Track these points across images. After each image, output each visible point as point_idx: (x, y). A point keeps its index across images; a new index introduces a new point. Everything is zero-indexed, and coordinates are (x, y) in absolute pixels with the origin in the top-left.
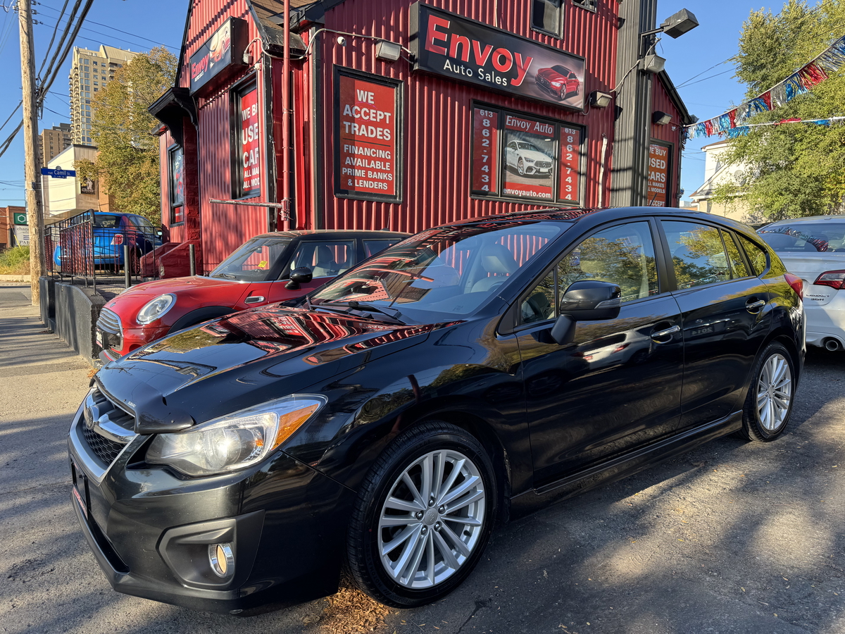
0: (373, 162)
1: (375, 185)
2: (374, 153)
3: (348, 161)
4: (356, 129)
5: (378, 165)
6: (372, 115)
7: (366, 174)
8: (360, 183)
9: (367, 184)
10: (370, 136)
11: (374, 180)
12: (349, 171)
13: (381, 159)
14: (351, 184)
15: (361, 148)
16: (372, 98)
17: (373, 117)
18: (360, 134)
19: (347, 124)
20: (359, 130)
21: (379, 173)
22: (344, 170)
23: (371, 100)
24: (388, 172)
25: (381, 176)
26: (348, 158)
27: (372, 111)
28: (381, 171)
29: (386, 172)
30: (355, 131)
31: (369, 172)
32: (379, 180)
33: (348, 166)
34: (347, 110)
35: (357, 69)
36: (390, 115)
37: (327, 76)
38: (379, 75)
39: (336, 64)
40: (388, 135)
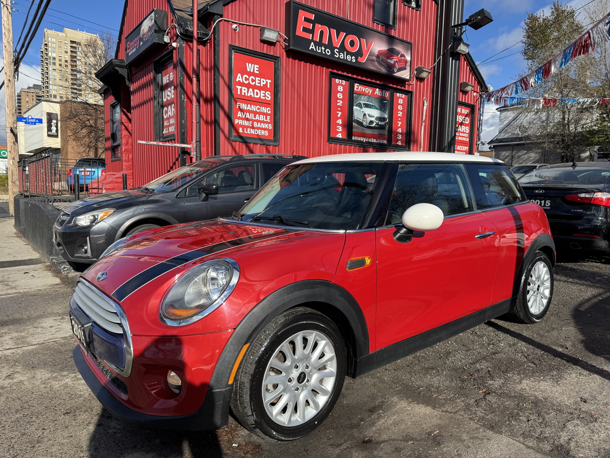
0: (257, 115)
1: (259, 132)
2: (258, 109)
3: (239, 114)
4: (246, 91)
5: (262, 118)
6: (257, 81)
7: (253, 124)
8: (248, 131)
9: (252, 131)
10: (256, 96)
11: (258, 128)
12: (240, 122)
13: (263, 114)
14: (242, 131)
15: (249, 105)
16: (258, 69)
17: (258, 83)
18: (249, 95)
19: (239, 87)
20: (248, 92)
21: (262, 124)
22: (236, 121)
24: (269, 123)
25: (263, 126)
26: (239, 112)
27: (257, 78)
28: (263, 122)
29: (267, 123)
30: (245, 93)
31: (255, 123)
32: (262, 129)
33: (239, 118)
34: (239, 78)
35: (247, 48)
36: (270, 81)
37: (223, 53)
38: (263, 52)
39: (231, 44)
40: (269, 96)
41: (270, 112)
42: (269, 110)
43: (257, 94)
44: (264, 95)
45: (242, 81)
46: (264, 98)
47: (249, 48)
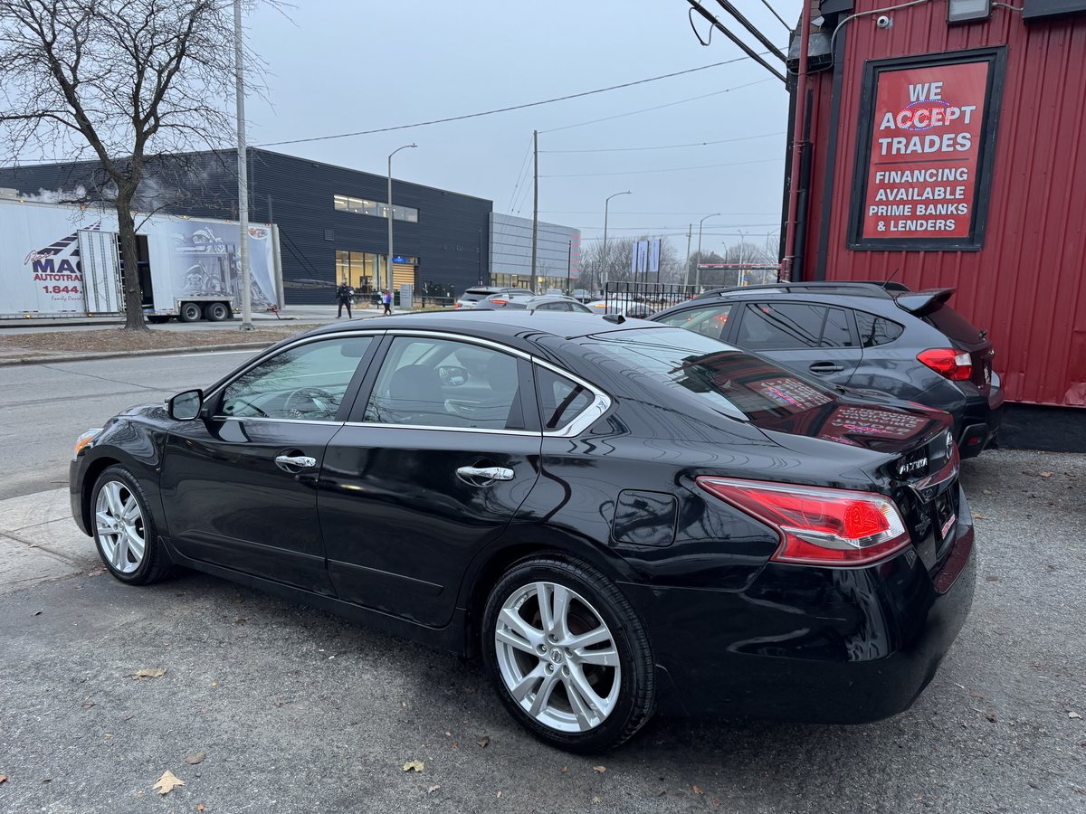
0: (929, 189)
1: (929, 225)
2: (932, 175)
3: (881, 195)
4: (902, 146)
5: (940, 193)
6: (934, 117)
7: (914, 210)
8: (900, 225)
9: (911, 225)
10: (927, 150)
11: (926, 218)
12: (882, 210)
13: (944, 184)
14: (883, 229)
15: (908, 173)
16: (939, 90)
17: (939, 120)
18: (909, 151)
19: (884, 141)
20: (907, 146)
21: (939, 206)
22: (872, 210)
23: (936, 94)
24: (959, 202)
25: (942, 209)
26: (882, 191)
27: (935, 111)
28: (944, 201)
29: (952, 202)
30: (899, 149)
31: (919, 206)
32: (936, 217)
33: (881, 202)
34: (887, 121)
35: (912, 55)
36: (974, 108)
37: (850, 82)
38: (953, 50)
39: (870, 58)
40: (966, 143)
41: (965, 177)
42: (962, 173)
43: (932, 143)
44: (951, 142)
45: (893, 127)
46: (951, 149)
47: (918, 51)
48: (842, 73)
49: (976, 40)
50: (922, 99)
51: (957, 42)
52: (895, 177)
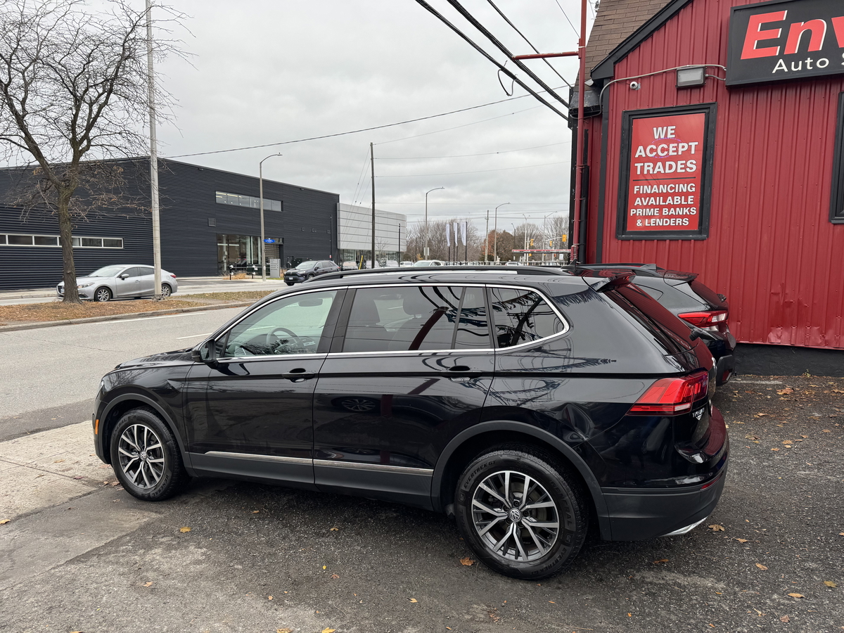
1: (672, 222)
2: (671, 188)
3: (638, 202)
4: (651, 169)
5: (677, 200)
6: (671, 149)
7: (661, 211)
8: (652, 222)
9: (660, 222)
10: (667, 171)
11: (670, 217)
12: (639, 212)
13: (680, 194)
14: (641, 225)
15: (655, 186)
16: (673, 132)
17: (673, 151)
18: (655, 172)
19: (639, 165)
20: (654, 169)
21: (678, 209)
22: (632, 212)
23: (672, 134)
24: (690, 206)
25: (679, 211)
26: (638, 199)
27: (671, 145)
28: (680, 206)
29: (686, 206)
30: (648, 171)
31: (664, 209)
33: (638, 207)
34: (640, 152)
35: (654, 108)
36: (697, 143)
37: (614, 125)
38: (681, 105)
39: (627, 110)
40: (693, 166)
41: (694, 189)
42: (692, 186)
43: (671, 167)
44: (683, 166)
45: (644, 156)
46: (683, 171)
47: (658, 106)
48: (608, 119)
49: (696, 99)
50: (662, 137)
51: (684, 100)
52: (646, 189)
